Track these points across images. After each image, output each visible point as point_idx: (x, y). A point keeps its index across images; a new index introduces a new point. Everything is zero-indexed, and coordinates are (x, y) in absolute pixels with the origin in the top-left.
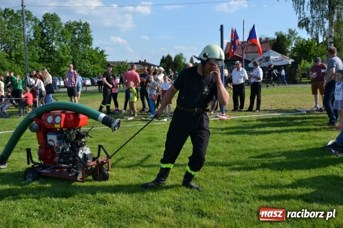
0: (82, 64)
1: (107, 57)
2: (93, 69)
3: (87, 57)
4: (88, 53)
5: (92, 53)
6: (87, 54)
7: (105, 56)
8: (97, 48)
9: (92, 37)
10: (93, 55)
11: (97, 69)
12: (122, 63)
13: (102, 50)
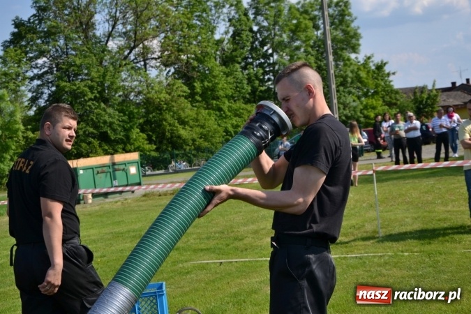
0: (343, 98)
1: (391, 78)
2: (366, 107)
3: (349, 80)
4: (352, 72)
5: (359, 69)
6: (350, 75)
7: (389, 74)
8: (369, 58)
9: (359, 31)
10: (363, 74)
11: (374, 108)
12: (422, 89)
13: (382, 62)
